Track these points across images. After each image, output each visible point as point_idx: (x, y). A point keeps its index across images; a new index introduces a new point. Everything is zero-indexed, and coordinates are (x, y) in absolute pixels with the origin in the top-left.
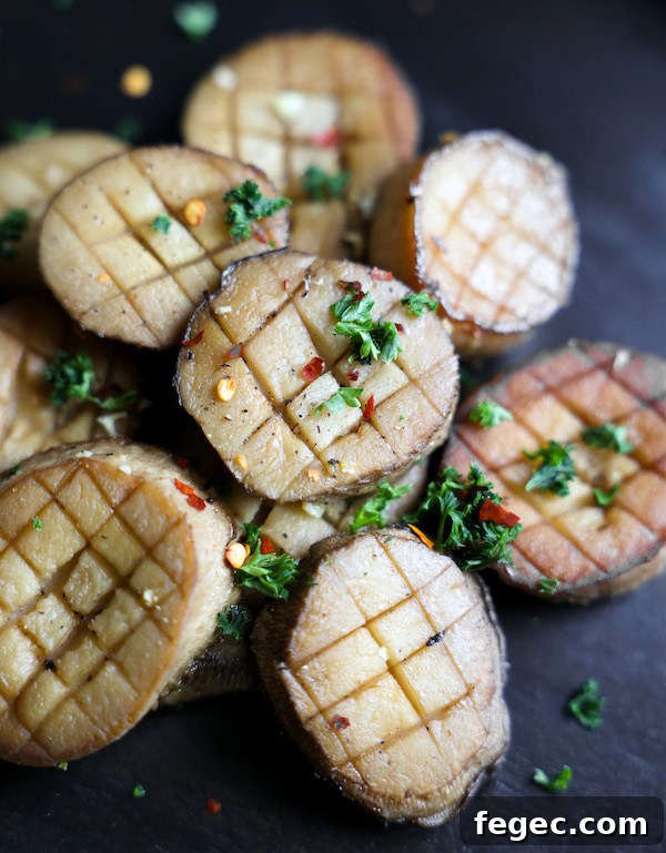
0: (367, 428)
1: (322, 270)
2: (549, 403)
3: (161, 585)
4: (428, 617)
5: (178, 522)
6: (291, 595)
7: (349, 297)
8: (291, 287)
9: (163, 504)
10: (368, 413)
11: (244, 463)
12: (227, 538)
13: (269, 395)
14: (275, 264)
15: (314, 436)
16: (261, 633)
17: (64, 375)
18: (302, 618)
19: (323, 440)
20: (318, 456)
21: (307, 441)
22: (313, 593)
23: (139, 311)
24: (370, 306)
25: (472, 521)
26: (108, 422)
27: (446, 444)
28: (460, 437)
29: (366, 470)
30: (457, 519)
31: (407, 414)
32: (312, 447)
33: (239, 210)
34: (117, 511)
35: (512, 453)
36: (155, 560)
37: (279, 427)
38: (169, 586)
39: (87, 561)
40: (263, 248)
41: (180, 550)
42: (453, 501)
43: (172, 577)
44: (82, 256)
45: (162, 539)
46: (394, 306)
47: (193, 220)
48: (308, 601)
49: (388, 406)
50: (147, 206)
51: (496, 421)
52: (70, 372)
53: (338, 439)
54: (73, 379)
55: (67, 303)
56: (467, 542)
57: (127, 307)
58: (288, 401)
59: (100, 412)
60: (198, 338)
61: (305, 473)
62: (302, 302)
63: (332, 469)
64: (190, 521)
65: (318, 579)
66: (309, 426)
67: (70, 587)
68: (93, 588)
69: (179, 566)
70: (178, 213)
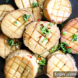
0: (49, 42)
1: (38, 23)
2: (72, 28)
3: (30, 69)
4: (63, 62)
5: (29, 61)
6: (46, 65)
7: (42, 27)
8: (34, 27)
9: (27, 60)
10: (49, 40)
11: (35, 51)
12: (36, 60)
13: (36, 41)
14: (32, 24)
15: (43, 45)
16: (44, 69)
17: (10, 43)
18: (47, 68)
19: (44, 45)
20: (44, 47)
21: (42, 46)
22: (48, 65)
23: (16, 34)
24: (45, 27)
25: (66, 49)
26: (17, 47)
27: (60, 38)
28: (62, 36)
29: (50, 48)
30: (64, 49)
31: (53, 39)
32: (43, 47)
33: (25, 18)
34: (21, 61)
35: (69, 37)
36: (28, 66)
37: (38, 45)
38: (31, 69)
39: (20, 67)
40: (30, 22)
41: (31, 65)
42: (63, 47)
43: (31, 68)
44: (7, 29)
45: (28, 64)
46: (48, 25)
47: (20, 20)
48: (48, 66)
49: (51, 38)
50: (13, 20)
51: (66, 34)
52: (10, 42)
53: (46, 45)
54: (11, 43)
55: (7, 36)
56: (66, 51)
57: (15, 34)
58: (38, 41)
59: (16, 46)
60: (25, 37)
61: (43, 50)
62: (36, 29)
63: (46, 49)
64: (31, 61)
65: (48, 63)
66: (42, 44)
67: (19, 70)
68: (22, 70)
69: (31, 67)
70: (18, 20)
